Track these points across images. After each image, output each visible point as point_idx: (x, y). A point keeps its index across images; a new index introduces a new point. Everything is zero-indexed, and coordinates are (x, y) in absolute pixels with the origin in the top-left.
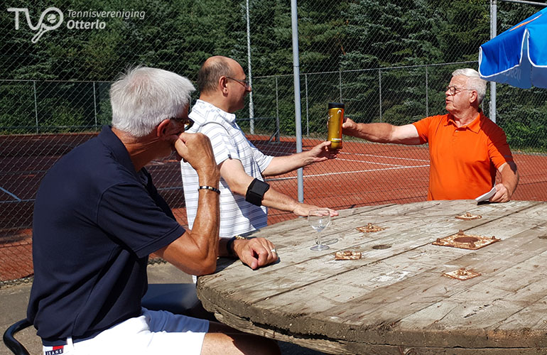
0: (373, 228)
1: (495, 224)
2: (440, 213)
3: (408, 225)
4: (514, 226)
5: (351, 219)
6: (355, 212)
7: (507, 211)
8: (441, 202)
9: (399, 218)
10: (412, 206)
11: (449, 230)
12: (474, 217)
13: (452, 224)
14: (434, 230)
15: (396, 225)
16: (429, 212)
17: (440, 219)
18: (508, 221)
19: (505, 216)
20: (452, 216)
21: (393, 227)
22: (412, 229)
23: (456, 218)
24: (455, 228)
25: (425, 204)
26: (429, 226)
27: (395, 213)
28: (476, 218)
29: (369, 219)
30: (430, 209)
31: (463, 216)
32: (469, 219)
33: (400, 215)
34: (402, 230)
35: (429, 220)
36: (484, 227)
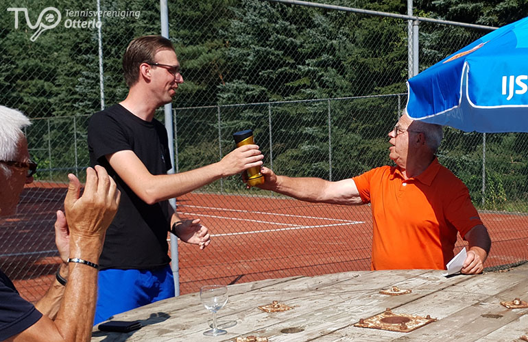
0: (279, 307)
1: (428, 300)
2: (360, 287)
3: (323, 302)
4: (452, 303)
5: (250, 296)
6: (253, 287)
7: (441, 283)
8: (360, 273)
9: (311, 294)
10: (324, 279)
11: (373, 308)
12: (402, 291)
13: (376, 301)
14: (355, 309)
15: (307, 302)
16: (347, 285)
17: (360, 294)
18: (444, 296)
19: (439, 290)
20: (376, 290)
21: (304, 305)
22: (327, 308)
23: (380, 293)
24: (379, 306)
25: (341, 276)
26: (348, 303)
27: (305, 287)
28: (405, 293)
29: (273, 295)
30: (348, 282)
31: (388, 291)
32: (397, 295)
33: (310, 290)
34: (316, 309)
35: (348, 295)
36: (415, 303)
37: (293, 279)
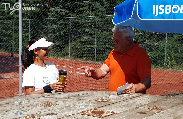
0: (49, 104)
1: (116, 105)
2: (88, 98)
3: (69, 103)
5: (39, 99)
6: (42, 95)
7: (124, 98)
8: (89, 92)
9: (65, 100)
10: (73, 94)
11: (91, 107)
12: (105, 100)
13: (92, 104)
14: (82, 107)
15: (62, 103)
16: (82, 97)
17: (87, 101)
18: (123, 103)
19: (122, 101)
20: (94, 99)
21: (61, 104)
22: (70, 106)
23: (96, 101)
24: (93, 106)
25: (81, 93)
26: (80, 104)
27: (64, 97)
28: (106, 101)
29: (49, 100)
30: (83, 96)
31: (99, 100)
32: (102, 102)
33: (66, 98)
34: (65, 106)
35: (81, 101)
36: (109, 106)
37: (60, 93)
